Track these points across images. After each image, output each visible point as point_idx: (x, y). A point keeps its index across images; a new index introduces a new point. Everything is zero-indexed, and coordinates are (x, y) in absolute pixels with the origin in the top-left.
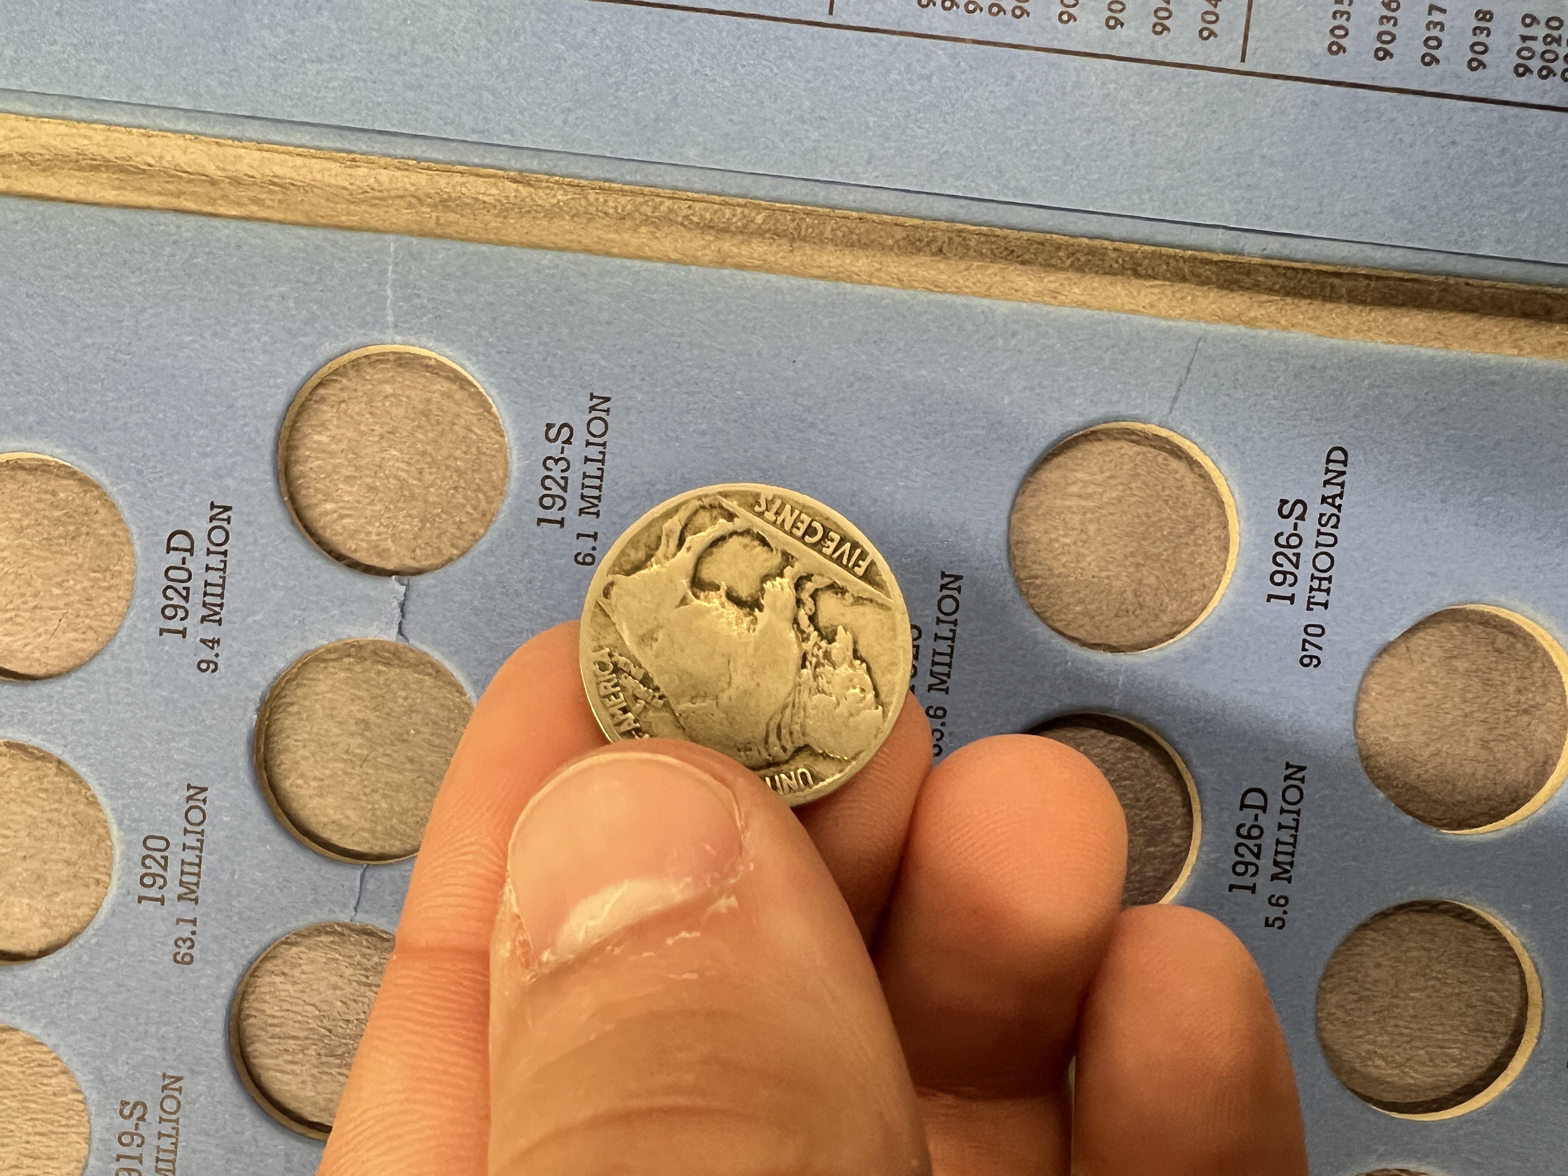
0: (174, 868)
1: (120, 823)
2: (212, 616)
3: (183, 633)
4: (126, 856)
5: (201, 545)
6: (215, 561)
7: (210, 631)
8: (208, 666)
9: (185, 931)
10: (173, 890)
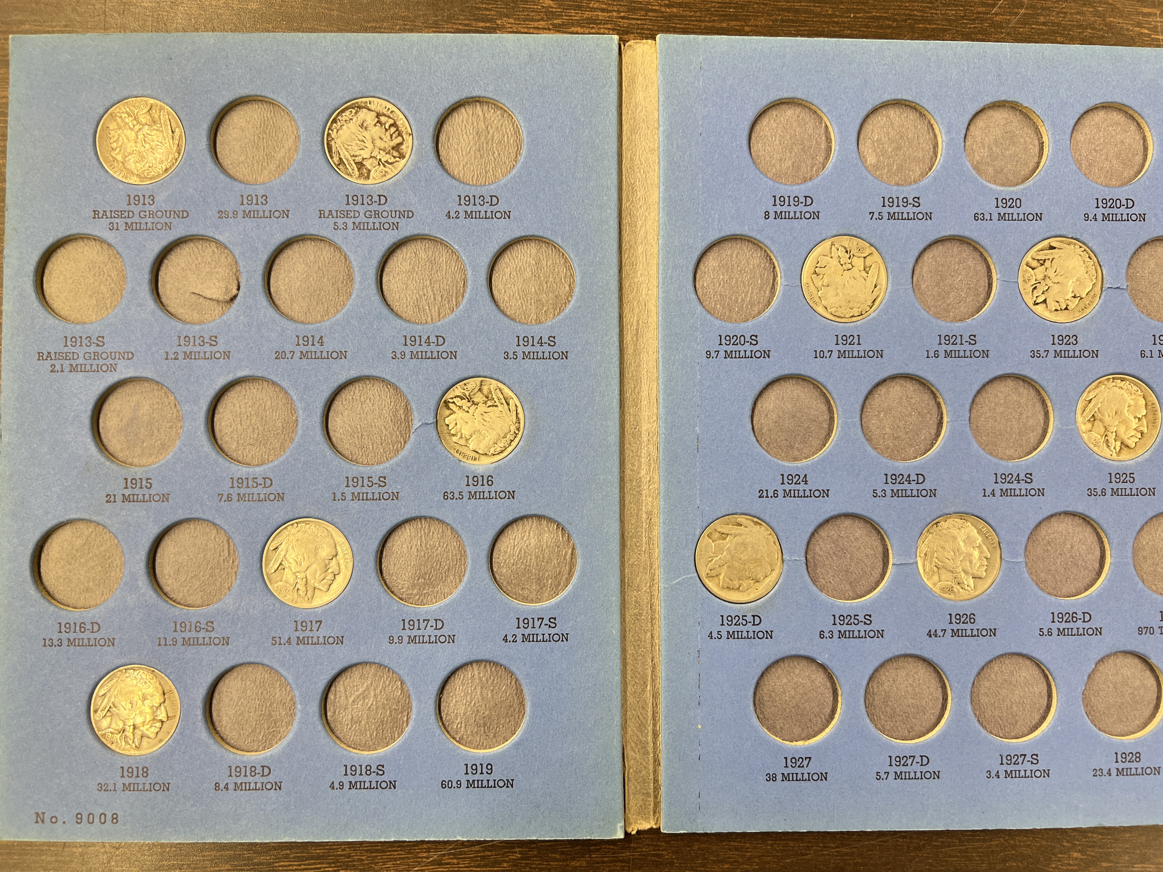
0: (1010, 211)
1: (1024, 189)
2: (1105, 217)
3: (1097, 207)
4: (1013, 191)
5: (1130, 211)
6: (1125, 217)
7: (1099, 217)
8: (1087, 217)
9: (987, 217)
10: (1002, 211)
